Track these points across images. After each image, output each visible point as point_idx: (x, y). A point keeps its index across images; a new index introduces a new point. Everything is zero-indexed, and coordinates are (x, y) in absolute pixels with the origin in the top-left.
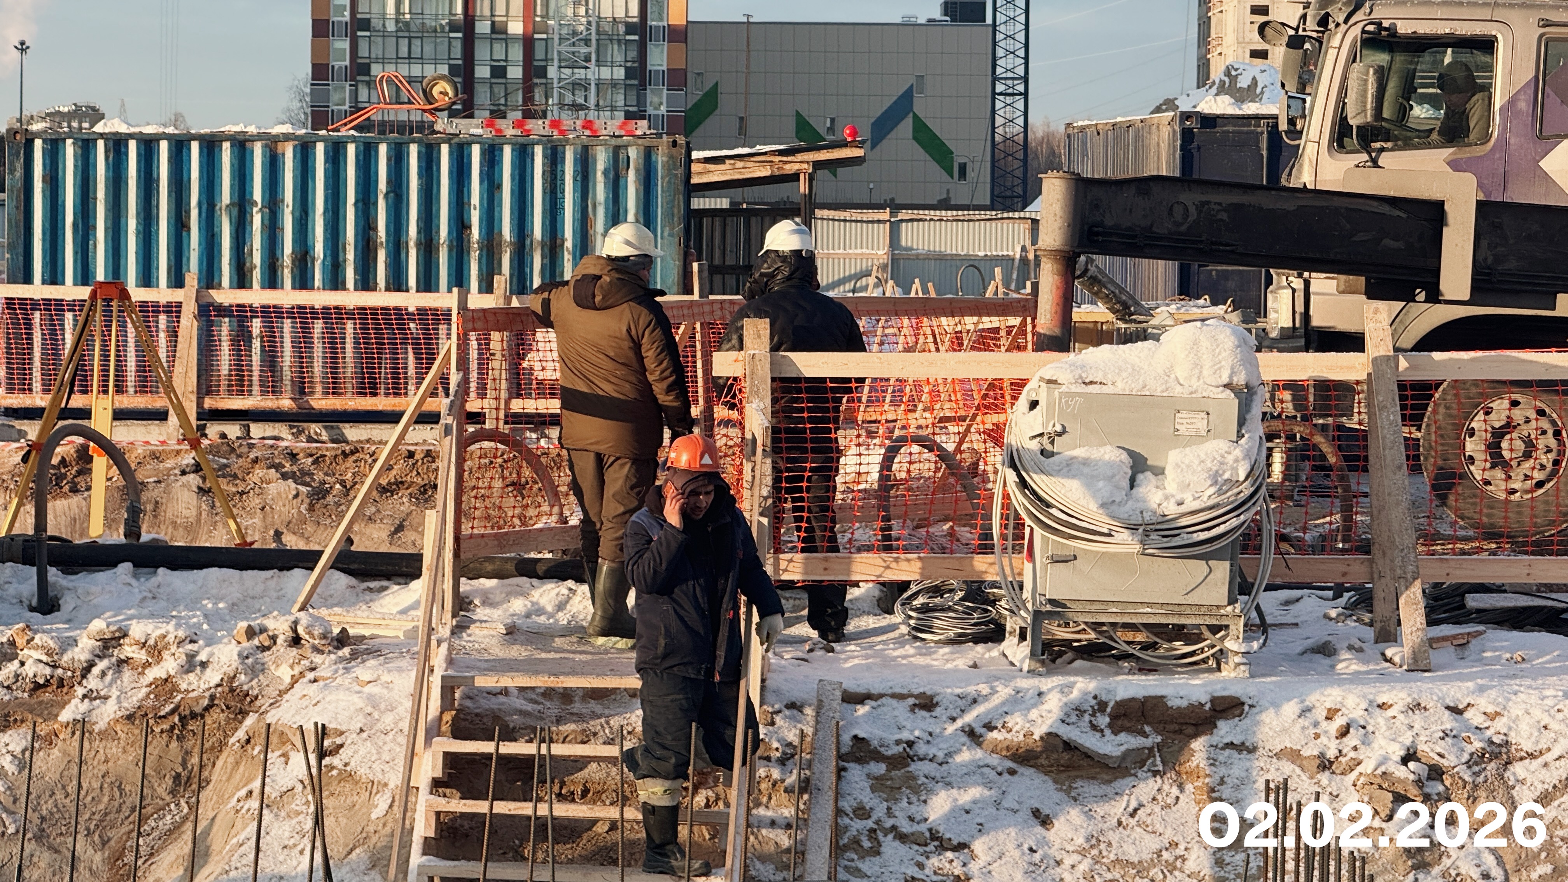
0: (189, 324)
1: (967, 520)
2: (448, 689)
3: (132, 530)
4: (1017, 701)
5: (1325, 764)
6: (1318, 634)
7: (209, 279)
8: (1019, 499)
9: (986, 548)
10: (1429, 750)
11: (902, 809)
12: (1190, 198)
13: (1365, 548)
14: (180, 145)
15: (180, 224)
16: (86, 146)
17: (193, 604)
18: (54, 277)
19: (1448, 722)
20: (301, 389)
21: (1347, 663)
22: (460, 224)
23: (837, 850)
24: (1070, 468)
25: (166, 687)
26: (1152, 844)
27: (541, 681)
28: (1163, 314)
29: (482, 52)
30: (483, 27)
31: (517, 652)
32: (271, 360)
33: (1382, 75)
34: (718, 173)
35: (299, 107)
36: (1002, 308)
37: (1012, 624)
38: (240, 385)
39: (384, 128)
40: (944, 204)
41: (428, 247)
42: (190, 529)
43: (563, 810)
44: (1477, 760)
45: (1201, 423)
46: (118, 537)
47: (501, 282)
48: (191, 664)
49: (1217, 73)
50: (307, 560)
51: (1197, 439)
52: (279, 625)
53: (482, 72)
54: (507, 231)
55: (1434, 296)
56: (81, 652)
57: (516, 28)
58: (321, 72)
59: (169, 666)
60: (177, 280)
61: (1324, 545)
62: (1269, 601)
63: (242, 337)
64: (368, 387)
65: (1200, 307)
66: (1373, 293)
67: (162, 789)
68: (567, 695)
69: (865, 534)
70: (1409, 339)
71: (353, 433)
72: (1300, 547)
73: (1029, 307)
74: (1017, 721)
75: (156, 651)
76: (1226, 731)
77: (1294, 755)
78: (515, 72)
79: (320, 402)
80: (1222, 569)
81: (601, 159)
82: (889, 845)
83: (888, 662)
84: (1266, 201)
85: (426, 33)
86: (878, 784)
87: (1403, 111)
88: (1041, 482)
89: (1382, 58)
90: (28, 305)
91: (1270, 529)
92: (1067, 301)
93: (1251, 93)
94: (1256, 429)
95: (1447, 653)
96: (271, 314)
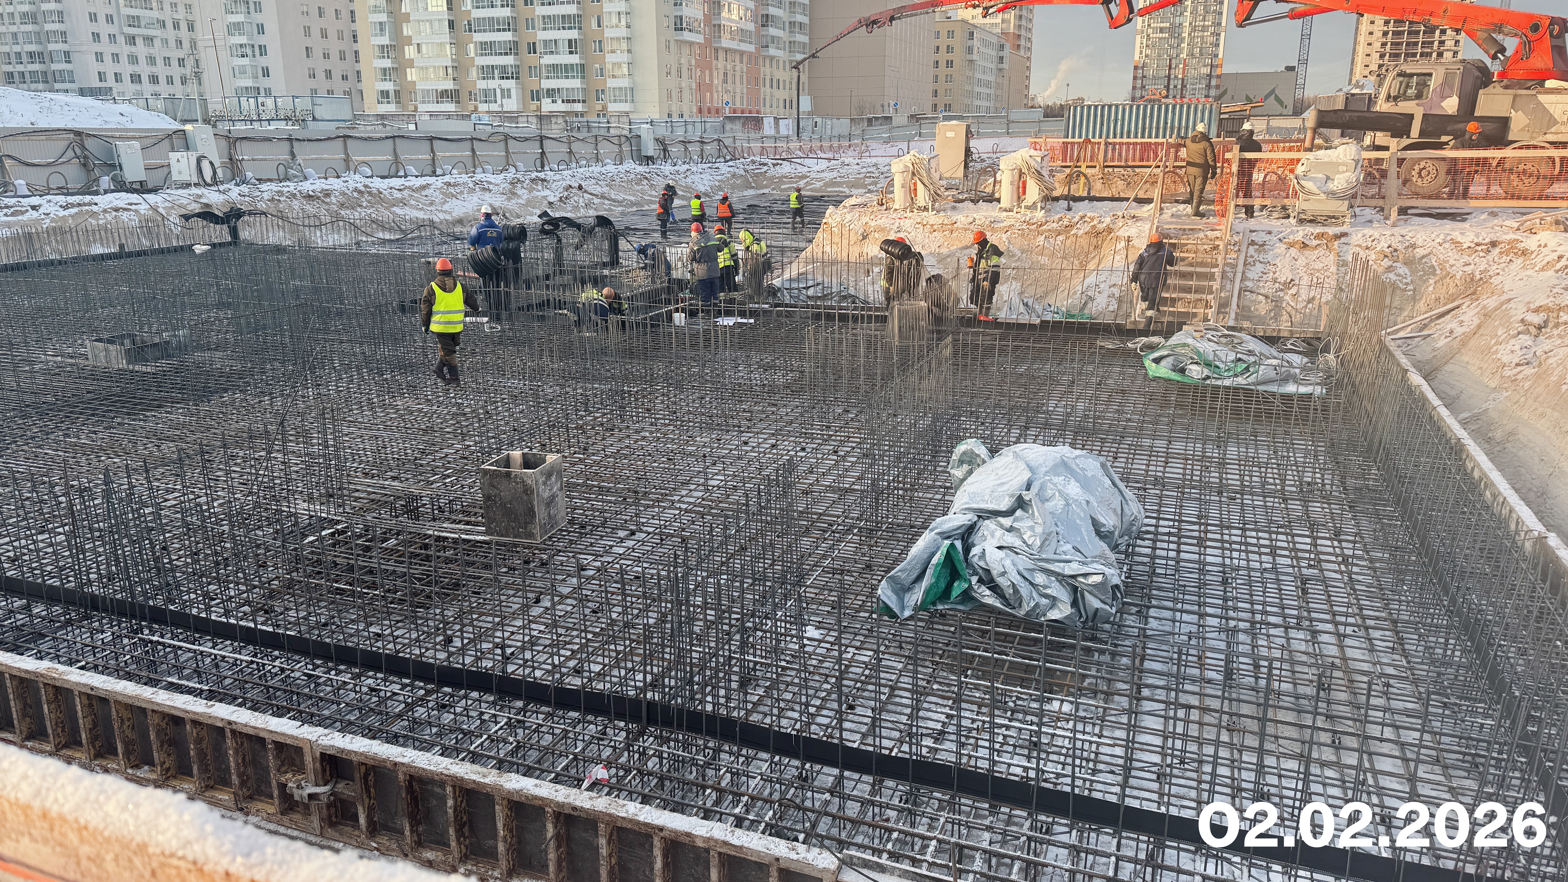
0: (1102, 146)
1: (1283, 191)
2: (1157, 228)
3: (1089, 193)
4: (1292, 232)
5: (1367, 248)
6: (1369, 218)
7: (1108, 137)
8: (1297, 187)
9: (1287, 197)
10: (1394, 245)
11: (1261, 256)
12: (1347, 115)
13: (1384, 198)
14: (1103, 107)
15: (1102, 124)
16: (1082, 108)
17: (1101, 209)
18: (1073, 137)
19: (1400, 238)
20: (1126, 161)
21: (1376, 224)
22: (1166, 123)
23: (1245, 265)
24: (1310, 179)
25: (1094, 226)
26: (1322, 265)
27: (1179, 227)
28: (1336, 142)
29: (1172, 82)
30: (1172, 76)
31: (1174, 220)
32: (1120, 155)
33: (1401, 83)
34: (1227, 110)
35: (1129, 97)
36: (1296, 141)
37: (1292, 215)
38: (1113, 160)
39: (1150, 101)
40: (1281, 115)
41: (1158, 129)
42: (1100, 192)
43: (1182, 255)
44: (1407, 248)
45: (1345, 168)
46: (1085, 194)
47: (1174, 136)
48: (1100, 222)
49: (1354, 82)
50: (1127, 199)
51: (1344, 172)
52: (1120, 214)
53: (1171, 87)
54: (1176, 125)
55: (1408, 137)
56: (1076, 220)
57: (1180, 76)
58: (1134, 88)
59: (1095, 222)
60: (1100, 137)
61: (1373, 197)
62: (1357, 210)
63: (1114, 149)
64: (1142, 160)
65: (1345, 140)
66: (1392, 136)
67: (1092, 248)
68: (1184, 230)
69: (1258, 194)
70: (1401, 147)
71: (1137, 170)
72: (1366, 197)
73: (1303, 141)
74: (1291, 237)
75: (1092, 219)
76: (1343, 240)
77: (1360, 246)
78: (1179, 87)
79: (1130, 163)
80: (1346, 203)
81: (1200, 107)
82: (1257, 264)
83: (1261, 223)
84: (1366, 115)
85: (1159, 78)
86: (1256, 250)
87: (1405, 92)
88: (1303, 182)
89: (1401, 79)
90: (1068, 143)
91: (1359, 193)
92: (1313, 139)
93: (1362, 87)
94: (1359, 169)
95: (1402, 222)
96: (1121, 144)
